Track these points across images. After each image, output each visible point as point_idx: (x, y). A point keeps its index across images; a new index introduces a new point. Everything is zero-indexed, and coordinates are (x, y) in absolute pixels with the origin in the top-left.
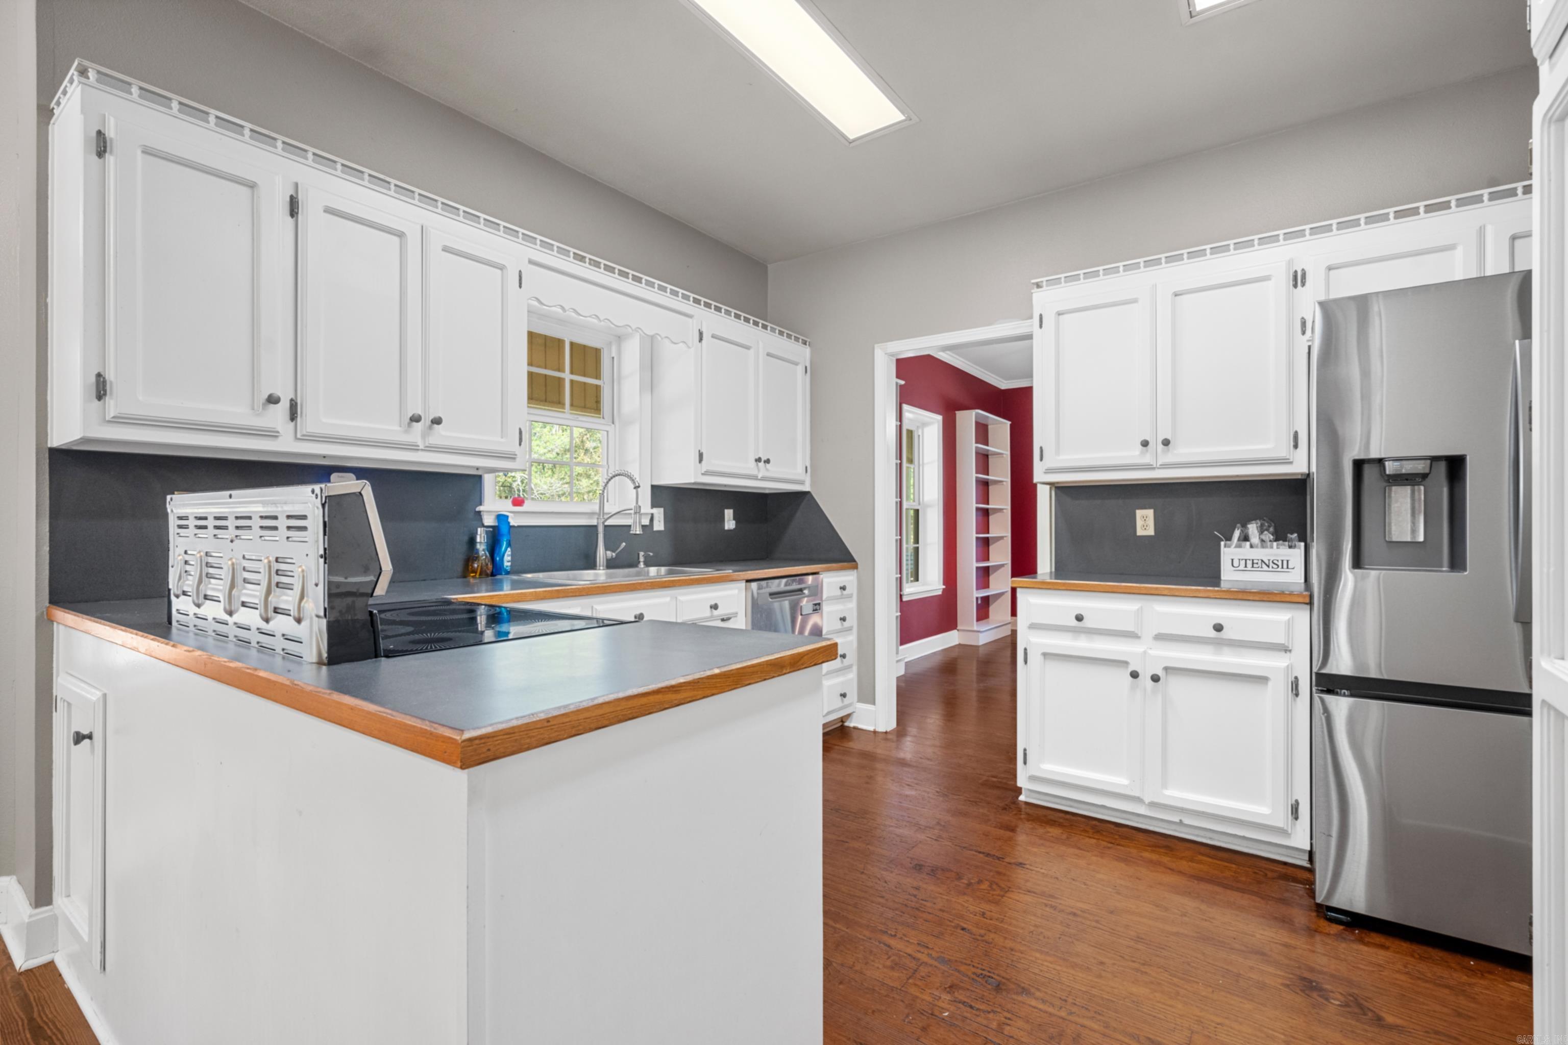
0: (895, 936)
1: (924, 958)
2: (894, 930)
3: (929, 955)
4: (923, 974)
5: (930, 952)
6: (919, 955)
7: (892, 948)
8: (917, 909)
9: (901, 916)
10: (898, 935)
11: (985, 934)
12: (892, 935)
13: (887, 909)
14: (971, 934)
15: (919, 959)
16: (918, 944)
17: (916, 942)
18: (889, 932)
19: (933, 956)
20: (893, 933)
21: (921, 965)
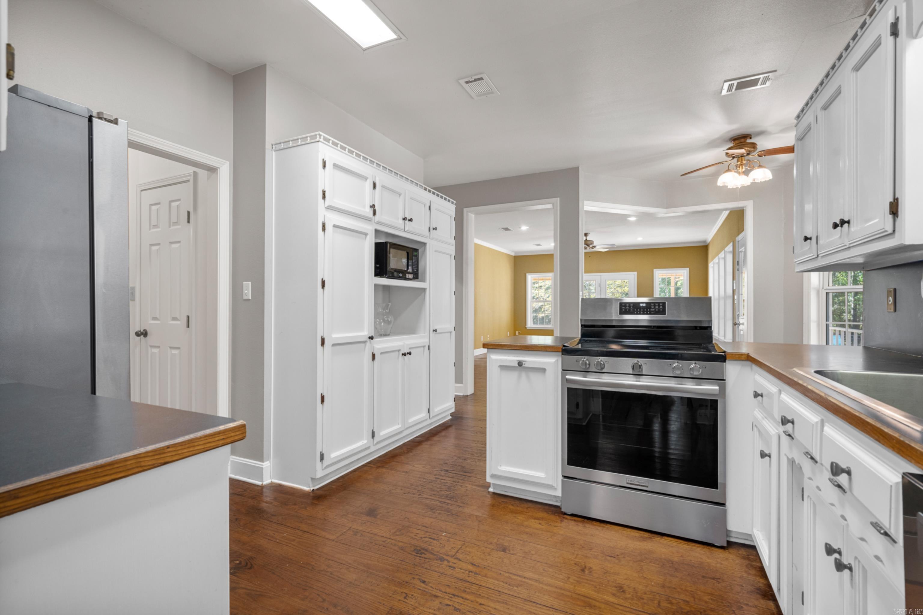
0: (469, 572)
1: (452, 560)
2: (470, 575)
3: (449, 562)
4: (453, 550)
5: (448, 564)
6: (455, 561)
7: (471, 563)
8: (454, 595)
9: (466, 588)
10: (468, 573)
11: (411, 579)
12: (471, 572)
13: (476, 592)
14: (420, 579)
15: (455, 558)
16: (455, 568)
17: (457, 569)
18: (473, 574)
19: (447, 562)
20: (471, 573)
21: (454, 555)
